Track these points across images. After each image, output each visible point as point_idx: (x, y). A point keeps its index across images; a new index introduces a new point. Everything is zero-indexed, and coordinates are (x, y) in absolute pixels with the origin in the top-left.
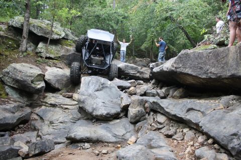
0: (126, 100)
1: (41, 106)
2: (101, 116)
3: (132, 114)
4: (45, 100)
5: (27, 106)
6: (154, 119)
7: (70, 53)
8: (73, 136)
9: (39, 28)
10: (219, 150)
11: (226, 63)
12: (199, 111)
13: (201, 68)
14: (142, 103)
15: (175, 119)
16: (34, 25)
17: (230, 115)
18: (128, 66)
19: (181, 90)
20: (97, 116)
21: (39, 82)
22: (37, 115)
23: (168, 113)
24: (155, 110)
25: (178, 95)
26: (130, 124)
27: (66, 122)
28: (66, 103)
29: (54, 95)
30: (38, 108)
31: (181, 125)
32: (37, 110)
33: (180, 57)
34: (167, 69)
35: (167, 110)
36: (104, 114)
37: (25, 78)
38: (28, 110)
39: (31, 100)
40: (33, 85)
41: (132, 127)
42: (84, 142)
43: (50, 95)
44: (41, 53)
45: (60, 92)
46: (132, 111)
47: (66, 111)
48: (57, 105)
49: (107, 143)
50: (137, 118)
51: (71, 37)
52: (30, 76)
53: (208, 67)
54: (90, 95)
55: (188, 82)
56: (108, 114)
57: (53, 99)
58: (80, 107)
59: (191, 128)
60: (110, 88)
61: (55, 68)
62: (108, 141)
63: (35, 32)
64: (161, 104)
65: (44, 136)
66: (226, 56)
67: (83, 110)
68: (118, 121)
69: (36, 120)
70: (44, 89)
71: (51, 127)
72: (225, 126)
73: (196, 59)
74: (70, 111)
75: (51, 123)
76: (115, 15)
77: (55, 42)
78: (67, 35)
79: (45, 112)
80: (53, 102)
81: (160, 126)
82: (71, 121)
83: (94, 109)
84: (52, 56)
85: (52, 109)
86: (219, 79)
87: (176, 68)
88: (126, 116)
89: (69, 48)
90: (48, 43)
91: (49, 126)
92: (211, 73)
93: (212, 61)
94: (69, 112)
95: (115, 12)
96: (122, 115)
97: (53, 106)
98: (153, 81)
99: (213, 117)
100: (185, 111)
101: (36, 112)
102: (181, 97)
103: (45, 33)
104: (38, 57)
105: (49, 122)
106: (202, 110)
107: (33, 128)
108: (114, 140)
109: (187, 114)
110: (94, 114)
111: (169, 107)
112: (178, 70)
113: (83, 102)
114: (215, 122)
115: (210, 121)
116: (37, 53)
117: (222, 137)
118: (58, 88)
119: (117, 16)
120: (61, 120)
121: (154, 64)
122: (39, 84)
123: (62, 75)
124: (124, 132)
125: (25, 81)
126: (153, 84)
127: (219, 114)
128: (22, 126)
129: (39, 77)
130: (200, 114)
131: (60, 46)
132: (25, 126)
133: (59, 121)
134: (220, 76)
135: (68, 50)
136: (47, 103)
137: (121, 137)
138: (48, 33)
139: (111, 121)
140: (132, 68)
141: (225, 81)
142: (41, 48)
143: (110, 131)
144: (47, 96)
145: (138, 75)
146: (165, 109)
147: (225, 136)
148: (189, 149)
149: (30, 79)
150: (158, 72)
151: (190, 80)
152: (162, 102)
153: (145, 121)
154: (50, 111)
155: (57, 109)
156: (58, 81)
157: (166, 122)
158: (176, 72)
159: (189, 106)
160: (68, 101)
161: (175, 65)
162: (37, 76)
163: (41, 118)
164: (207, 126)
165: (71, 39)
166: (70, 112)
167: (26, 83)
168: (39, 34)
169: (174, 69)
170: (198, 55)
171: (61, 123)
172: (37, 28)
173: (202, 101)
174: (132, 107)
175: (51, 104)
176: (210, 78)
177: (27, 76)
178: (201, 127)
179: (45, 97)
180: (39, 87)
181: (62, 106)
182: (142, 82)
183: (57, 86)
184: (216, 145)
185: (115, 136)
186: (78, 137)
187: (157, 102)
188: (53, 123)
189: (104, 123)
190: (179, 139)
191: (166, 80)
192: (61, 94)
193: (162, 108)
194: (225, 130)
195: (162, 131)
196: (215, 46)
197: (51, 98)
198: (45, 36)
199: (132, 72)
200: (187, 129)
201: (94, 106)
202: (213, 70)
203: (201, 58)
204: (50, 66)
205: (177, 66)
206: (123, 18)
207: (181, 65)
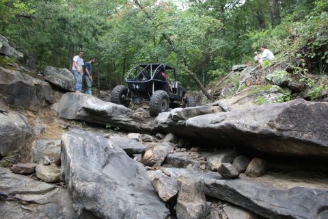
7: (14, 81)
19: (259, 161)
23: (263, 209)
25: (256, 171)
28: (25, 189)
34: (254, 128)
45: (3, 161)
48: (5, 196)
51: (11, 51)
54: (99, 179)
67: (95, 216)
73: (325, 116)
74: (40, 207)
76: (92, 22)
83: (124, 215)
87: (279, 130)
89: (8, 71)
94: (38, 211)
95: (91, 18)
98: (169, 137)
100: (315, 210)
102: (261, 174)
111: (261, 198)
112: (285, 134)
113: (94, 199)
119: (95, 26)
123: (7, 127)
135: (7, 76)
140: (122, 112)
146: (256, 202)
155: (8, 205)
160: (27, 182)
161: (278, 125)
165: (11, 54)
166: (43, 211)
169: (274, 131)
181: (17, 196)
187: (226, 186)
199: (124, 119)
201: (121, 208)
205: (284, 127)
206: (103, 28)
207: (291, 126)
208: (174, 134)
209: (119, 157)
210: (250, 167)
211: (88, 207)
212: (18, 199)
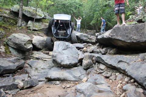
0: (81, 55)
1: (30, 59)
2: (66, 65)
3: (84, 64)
4: (32, 56)
5: (22, 59)
6: (98, 67)
7: (47, 27)
8: (49, 77)
9: (28, 12)
10: (138, 86)
11: (143, 33)
12: (126, 62)
13: (127, 36)
14: (91, 57)
15: (110, 67)
16: (25, 10)
17: (145, 65)
18: (82, 35)
19: (115, 49)
20: (64, 65)
21: (29, 45)
22: (28, 64)
23: (106, 63)
24: (99, 61)
25: (113, 53)
26: (84, 70)
27: (45, 68)
29: (38, 52)
30: (28, 60)
31: (115, 71)
32: (28, 61)
33: (114, 30)
34: (106, 36)
35: (106, 62)
36: (68, 64)
37: (21, 42)
38: (23, 61)
39: (24, 55)
40: (25, 47)
41: (85, 71)
42: (56, 81)
43: (35, 52)
44: (30, 27)
45: (42, 51)
46: (85, 62)
47: (45, 62)
48: (40, 58)
49: (70, 81)
50: (88, 66)
51: (48, 17)
52: (23, 41)
53: (132, 35)
54: (59, 52)
55: (119, 45)
56: (70, 64)
57: (37, 55)
58: (53, 60)
59: (120, 73)
60: (72, 48)
61: (38, 36)
62: (70, 80)
63: (26, 14)
64: (102, 58)
65: (32, 77)
66: (143, 28)
67: (55, 61)
68: (76, 68)
69: (27, 67)
70: (32, 49)
71: (36, 71)
72: (142, 72)
73: (124, 30)
74: (47, 62)
75: (36, 69)
77: (38, 20)
78: (45, 16)
79: (33, 62)
80: (37, 57)
81: (102, 71)
82: (48, 68)
83: (62, 61)
84: (37, 29)
85: (37, 60)
86: (138, 43)
87: (111, 36)
88: (81, 65)
89: (46, 24)
90: (34, 21)
91: (35, 71)
92: (133, 39)
93: (134, 32)
94: (47, 63)
95: (74, 2)
96: (79, 64)
97: (38, 59)
99: (135, 66)
100: (117, 62)
101: (27, 62)
102: (115, 54)
103: (32, 15)
104: (28, 29)
105: (35, 69)
106: (127, 62)
107: (26, 72)
108: (74, 79)
109: (118, 64)
110: (62, 64)
111: (107, 60)
112: (113, 37)
113: (55, 57)
114: (136, 69)
115: (132, 69)
116: (27, 27)
117: (140, 78)
118: (40, 48)
119: (76, 5)
120: (42, 67)
121: (98, 33)
122: (29, 46)
123: (43, 41)
124: (80, 75)
125: (20, 44)
126: (98, 46)
127: (138, 64)
128: (19, 71)
129: (29, 42)
130: (126, 64)
131: (41, 23)
132: (21, 71)
133: (41, 68)
134: (139, 41)
136: (34, 57)
137: (78, 78)
138: (34, 15)
139: (72, 68)
140: (85, 36)
141: (142, 44)
142: (30, 24)
143: (72, 74)
144: (33, 53)
145: (88, 40)
146: (105, 61)
147: (141, 78)
148: (119, 85)
149: (23, 43)
150: (100, 39)
151: (120, 44)
152: (103, 57)
153: (93, 68)
154: (35, 62)
155: (40, 61)
156: (40, 44)
157: (106, 69)
158: (112, 38)
159: (120, 59)
160: (46, 56)
161: (111, 35)
162: (28, 41)
163: (31, 66)
164: (131, 71)
167: (21, 45)
168: (29, 16)
169: (110, 36)
170: (126, 28)
171: (42, 69)
172: (27, 12)
173: (128, 56)
174: (85, 60)
175: (36, 58)
176: (133, 42)
177: (22, 41)
178: (127, 72)
179: (32, 54)
180: (29, 47)
181: (42, 59)
182: (91, 44)
183: (39, 47)
184: (136, 83)
185: (75, 77)
186: (52, 78)
187: (100, 57)
188: (37, 69)
189: (68, 69)
190: (113, 79)
191: (105, 44)
192: (42, 52)
193: (103, 60)
194: (141, 74)
195: (103, 74)
196: (136, 22)
197: (36, 54)
198: (32, 17)
199: (85, 38)
200: (118, 73)
201: (62, 59)
202: (135, 37)
203: (127, 30)
204: (35, 35)
205: (113, 35)
206: (79, 6)
207: (115, 34)
208: (99, 43)
209: (72, 49)
210: (111, 51)
211: (54, 59)
212: (43, 60)
